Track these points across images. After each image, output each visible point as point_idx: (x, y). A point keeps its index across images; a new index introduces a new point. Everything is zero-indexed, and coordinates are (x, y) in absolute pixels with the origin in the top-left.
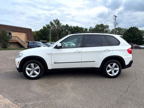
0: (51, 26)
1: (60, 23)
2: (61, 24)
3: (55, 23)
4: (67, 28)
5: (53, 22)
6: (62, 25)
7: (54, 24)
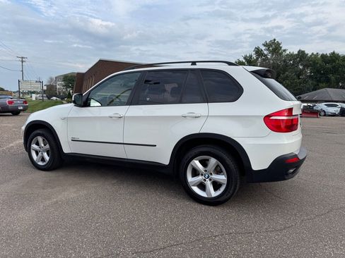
0: (257, 59)
1: (281, 48)
2: (285, 51)
3: (268, 50)
4: (301, 60)
5: (263, 48)
6: (288, 52)
7: (266, 52)
